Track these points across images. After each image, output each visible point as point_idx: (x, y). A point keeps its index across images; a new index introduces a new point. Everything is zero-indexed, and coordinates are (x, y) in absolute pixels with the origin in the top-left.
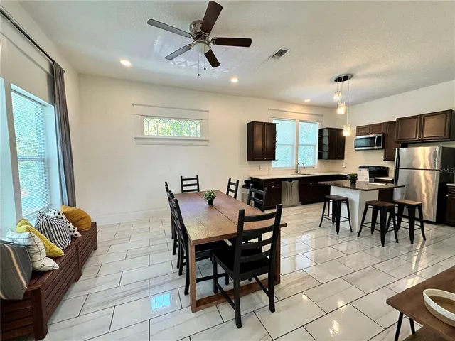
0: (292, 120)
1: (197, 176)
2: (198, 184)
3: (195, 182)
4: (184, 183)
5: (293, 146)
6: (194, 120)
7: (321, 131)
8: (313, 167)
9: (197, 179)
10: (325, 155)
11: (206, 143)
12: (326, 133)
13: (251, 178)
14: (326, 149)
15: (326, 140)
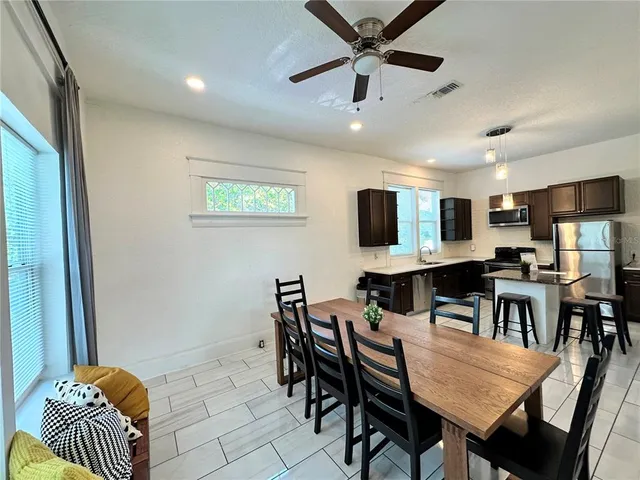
0: (410, 188)
1: (301, 277)
2: (302, 291)
3: (298, 287)
4: (283, 289)
5: (412, 223)
6: (284, 185)
7: (442, 202)
8: (436, 251)
9: (301, 281)
10: (451, 234)
11: (303, 221)
12: (450, 205)
13: (366, 273)
14: (451, 226)
15: (450, 215)
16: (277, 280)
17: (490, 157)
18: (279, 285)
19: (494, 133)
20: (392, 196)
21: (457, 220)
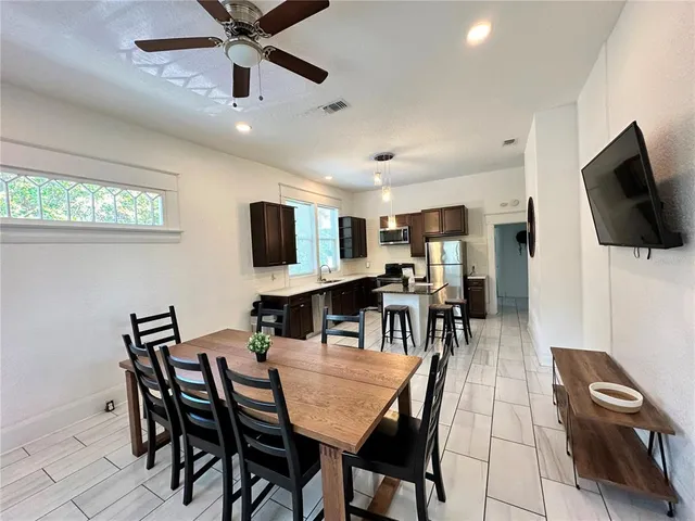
0: (309, 204)
1: (172, 308)
2: (174, 326)
3: (168, 321)
4: (142, 327)
5: (312, 241)
6: (145, 189)
7: (341, 220)
8: (336, 269)
9: (172, 313)
10: (349, 252)
11: (178, 237)
12: (347, 223)
13: (262, 297)
14: (348, 244)
15: (348, 233)
16: (133, 316)
17: (378, 180)
18: (135, 321)
19: (380, 158)
20: (290, 211)
21: (353, 239)
